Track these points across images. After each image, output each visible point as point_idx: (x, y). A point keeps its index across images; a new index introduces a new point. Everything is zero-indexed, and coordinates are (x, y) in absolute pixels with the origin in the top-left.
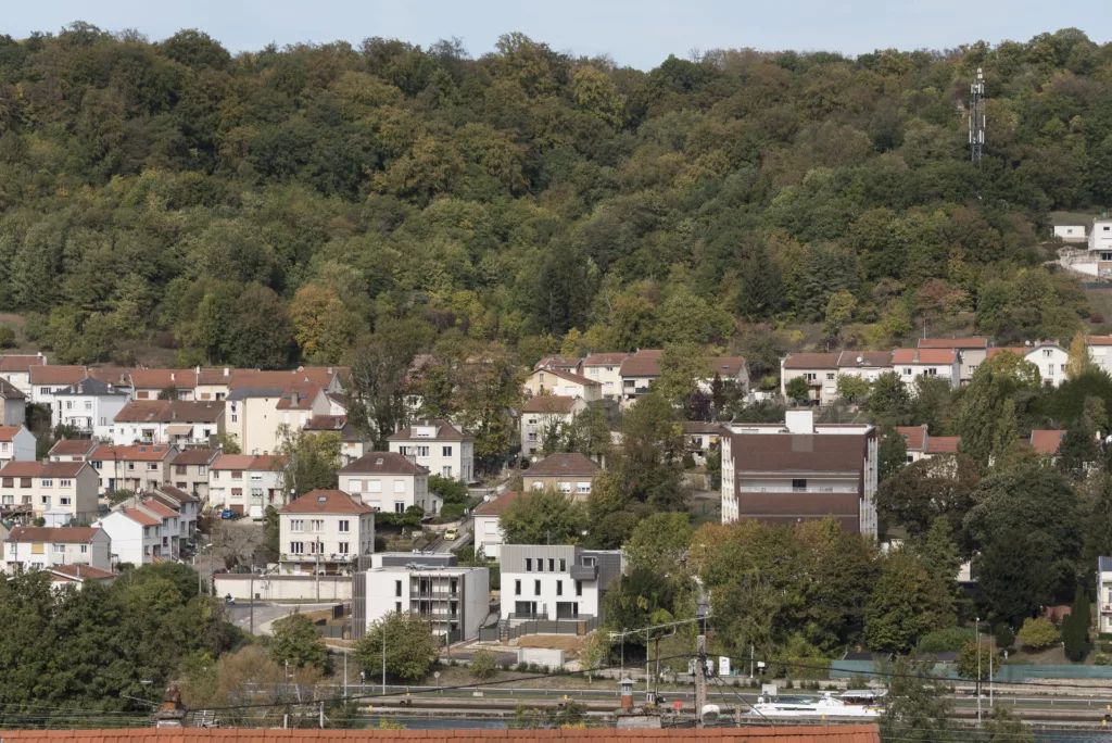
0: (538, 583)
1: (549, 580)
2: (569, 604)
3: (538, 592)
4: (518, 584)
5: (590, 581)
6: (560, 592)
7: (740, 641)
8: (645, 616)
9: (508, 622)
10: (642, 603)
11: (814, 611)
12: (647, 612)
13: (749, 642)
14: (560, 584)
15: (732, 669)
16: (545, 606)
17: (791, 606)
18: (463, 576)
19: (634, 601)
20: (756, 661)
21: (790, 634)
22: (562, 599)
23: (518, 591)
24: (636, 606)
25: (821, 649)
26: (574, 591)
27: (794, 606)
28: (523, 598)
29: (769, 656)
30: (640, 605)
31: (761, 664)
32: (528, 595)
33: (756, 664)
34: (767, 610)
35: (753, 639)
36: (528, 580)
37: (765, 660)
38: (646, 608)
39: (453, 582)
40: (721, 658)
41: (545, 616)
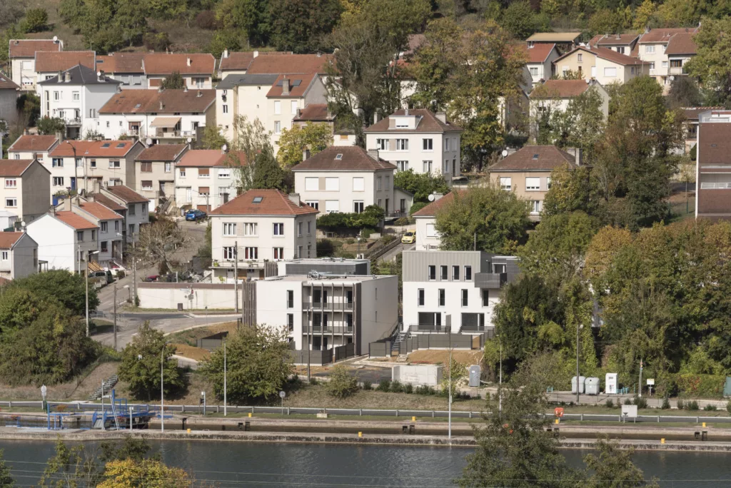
0: (442, 293)
1: (454, 289)
2: (474, 315)
3: (442, 302)
4: (422, 293)
5: (496, 291)
6: (465, 302)
7: (629, 356)
8: (531, 329)
9: (408, 335)
10: (528, 314)
11: (714, 323)
12: (534, 324)
13: (639, 358)
14: (465, 293)
15: (620, 386)
16: (449, 318)
17: (690, 318)
18: (359, 286)
19: (519, 312)
20: (645, 378)
21: (691, 349)
22: (468, 310)
23: (422, 302)
24: (521, 319)
25: (723, 364)
26: (480, 301)
27: (695, 317)
28: (426, 308)
29: (660, 373)
30: (525, 317)
31: (650, 382)
32: (431, 306)
33: (644, 382)
34: (660, 323)
35: (642, 354)
36: (432, 288)
37: (655, 377)
38: (532, 320)
39: (348, 292)
40: (608, 375)
41: (448, 328)
